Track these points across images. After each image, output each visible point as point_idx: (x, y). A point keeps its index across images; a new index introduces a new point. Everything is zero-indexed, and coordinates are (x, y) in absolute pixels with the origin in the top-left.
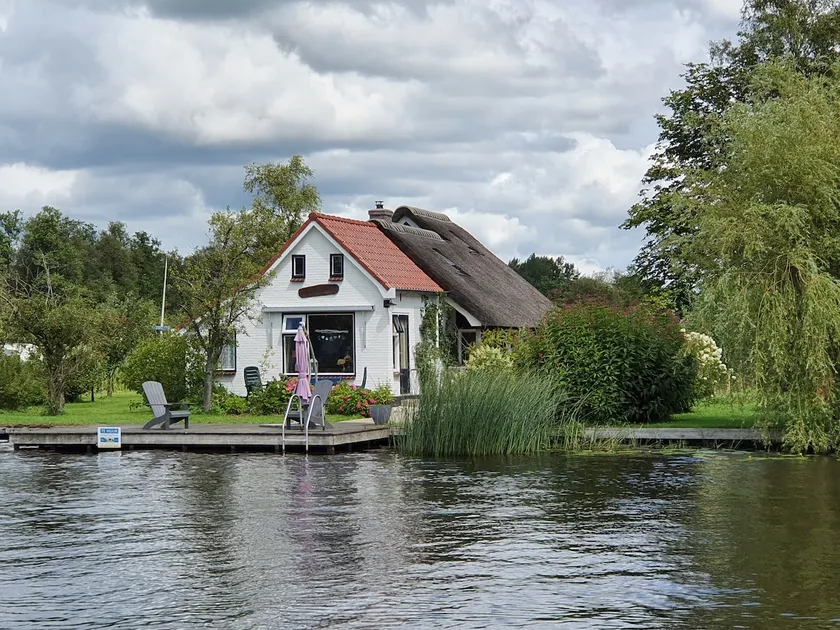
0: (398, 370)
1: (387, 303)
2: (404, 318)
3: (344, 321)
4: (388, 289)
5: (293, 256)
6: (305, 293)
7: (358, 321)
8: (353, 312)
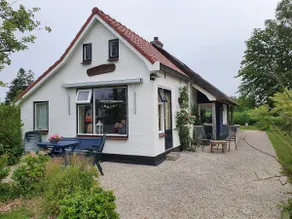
0: (163, 131)
1: (153, 76)
2: (168, 92)
3: (120, 92)
4: (153, 62)
5: (84, 45)
6: (91, 72)
7: (130, 93)
8: (126, 85)
